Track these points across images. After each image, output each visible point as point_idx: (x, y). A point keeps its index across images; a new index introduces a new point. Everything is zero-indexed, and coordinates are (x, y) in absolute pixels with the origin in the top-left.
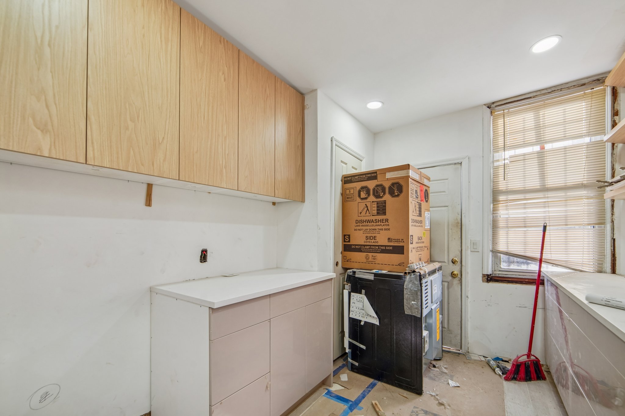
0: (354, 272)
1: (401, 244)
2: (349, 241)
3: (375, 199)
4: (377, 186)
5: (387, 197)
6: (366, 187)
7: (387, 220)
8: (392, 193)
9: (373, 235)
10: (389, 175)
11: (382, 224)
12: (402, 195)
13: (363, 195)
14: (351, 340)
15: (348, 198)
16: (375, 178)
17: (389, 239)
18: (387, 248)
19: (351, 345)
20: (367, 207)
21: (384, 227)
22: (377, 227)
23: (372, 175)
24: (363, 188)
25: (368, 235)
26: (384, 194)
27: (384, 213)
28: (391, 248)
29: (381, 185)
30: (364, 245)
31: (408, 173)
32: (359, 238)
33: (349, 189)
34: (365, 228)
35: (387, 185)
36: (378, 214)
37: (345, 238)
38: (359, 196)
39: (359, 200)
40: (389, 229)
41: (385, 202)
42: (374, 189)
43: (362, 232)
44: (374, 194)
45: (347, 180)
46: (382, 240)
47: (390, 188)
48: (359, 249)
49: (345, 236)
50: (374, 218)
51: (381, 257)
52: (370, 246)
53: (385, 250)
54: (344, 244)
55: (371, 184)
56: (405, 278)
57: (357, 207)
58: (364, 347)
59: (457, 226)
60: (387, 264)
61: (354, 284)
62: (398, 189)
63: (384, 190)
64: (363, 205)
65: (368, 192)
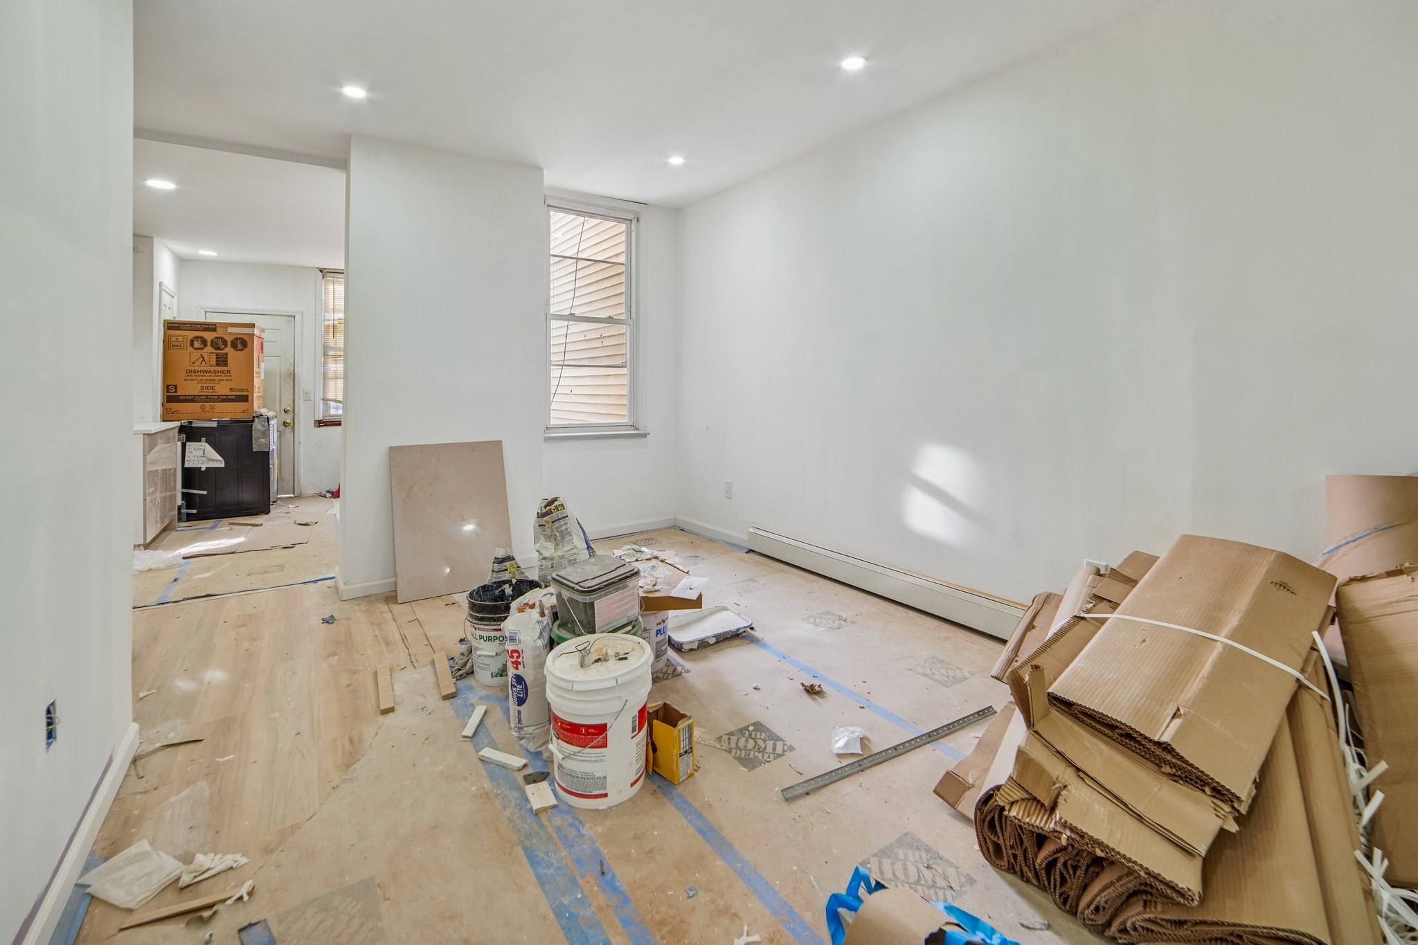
0: (191, 423)
1: (245, 393)
2: (176, 392)
3: (213, 351)
4: (216, 338)
5: (229, 350)
6: (201, 337)
7: (229, 372)
8: (234, 346)
9: (211, 385)
10: (230, 330)
11: (223, 375)
12: (246, 350)
13: (197, 344)
14: (185, 491)
15: (174, 346)
16: (215, 330)
17: (231, 389)
18: (228, 397)
19: (185, 496)
20: (203, 357)
21: (224, 378)
22: (216, 378)
23: (211, 327)
24: (197, 338)
25: (204, 385)
26: (226, 346)
27: (226, 365)
28: (234, 397)
29: (222, 338)
30: (199, 396)
31: (254, 331)
32: (189, 388)
33: (177, 337)
34: (200, 378)
35: (229, 339)
36: (218, 365)
37: (168, 389)
38: (192, 345)
39: (190, 349)
40: (231, 380)
41: (226, 354)
42: (212, 341)
43: (195, 382)
44: (212, 345)
45: (171, 326)
46: (223, 389)
47: (232, 342)
48: (191, 399)
49: (168, 386)
50: (212, 369)
51: (220, 406)
52: (208, 396)
53: (226, 399)
54: (167, 396)
55: (209, 336)
56: (253, 421)
57: (187, 357)
58: (205, 492)
59: (290, 377)
60: (229, 412)
61: (190, 433)
62: (242, 343)
63: (225, 343)
64: (196, 355)
65: (204, 342)
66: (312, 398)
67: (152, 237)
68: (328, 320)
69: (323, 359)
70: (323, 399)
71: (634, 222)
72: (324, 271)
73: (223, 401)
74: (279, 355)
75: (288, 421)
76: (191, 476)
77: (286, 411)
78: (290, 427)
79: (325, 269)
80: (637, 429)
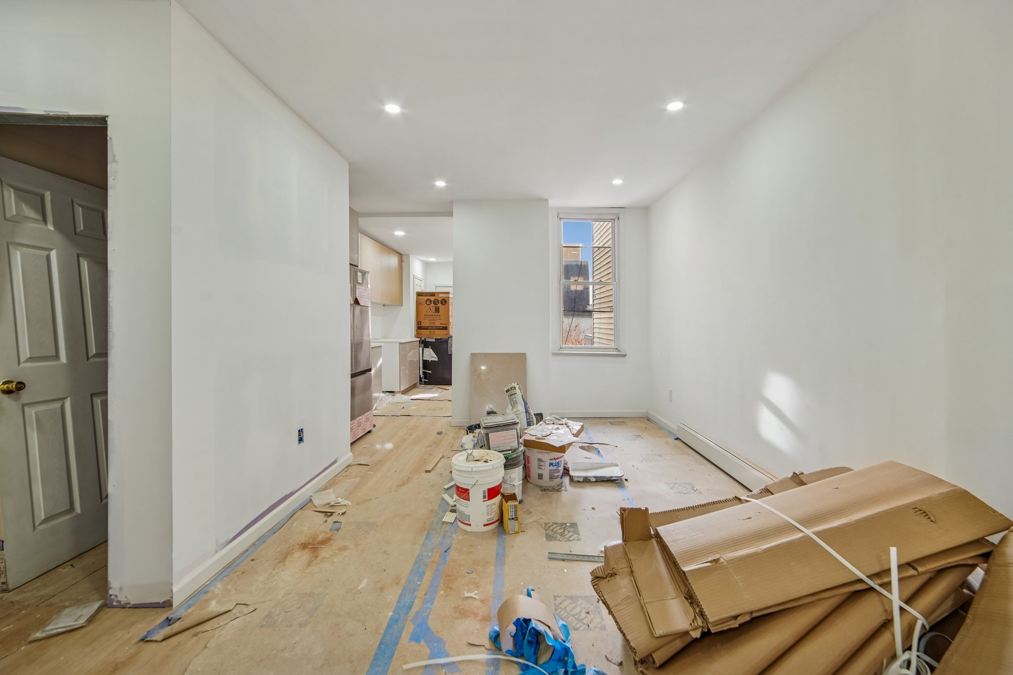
0: (425, 339)
1: (446, 326)
2: (420, 324)
3: (434, 305)
4: (435, 299)
5: (440, 305)
6: (429, 299)
7: (440, 315)
8: (442, 303)
9: (433, 322)
10: (441, 295)
12: (446, 305)
13: (428, 303)
14: (424, 370)
15: (419, 303)
16: (434, 296)
17: (441, 323)
19: (424, 373)
20: (430, 308)
21: (438, 318)
22: (435, 318)
23: (433, 294)
24: (428, 299)
25: (431, 322)
26: (439, 303)
27: (439, 312)
28: (442, 327)
29: (437, 299)
30: (429, 326)
31: (449, 295)
32: (425, 323)
33: (421, 299)
34: (429, 318)
35: (440, 300)
36: (436, 312)
38: (426, 303)
39: (426, 305)
40: (441, 319)
41: (439, 307)
42: (433, 301)
43: (427, 320)
44: (434, 303)
45: (419, 294)
46: (437, 324)
48: (426, 328)
49: (418, 322)
50: (434, 314)
51: (436, 332)
52: (432, 326)
53: (439, 328)
54: (418, 326)
55: (432, 298)
56: (448, 339)
57: (425, 308)
58: (431, 372)
60: (440, 334)
61: (425, 344)
62: (445, 302)
63: (438, 301)
64: (428, 307)
65: (431, 301)
67: (409, 255)
71: (616, 220)
73: (438, 329)
76: (426, 364)
80: (619, 351)
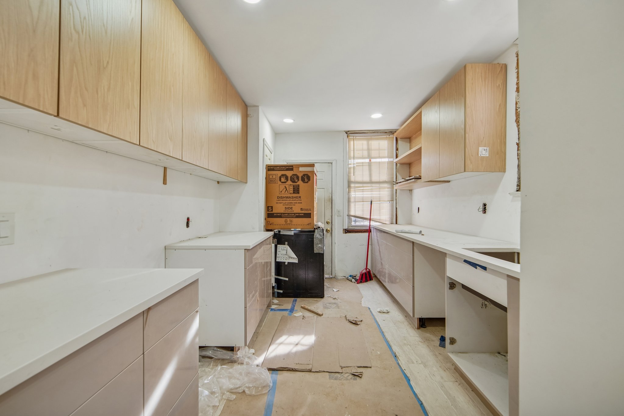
0: (280, 232)
1: (309, 212)
2: (272, 211)
3: (292, 183)
4: (293, 175)
5: (300, 183)
6: (285, 175)
7: (300, 197)
8: (303, 180)
9: (290, 206)
10: (301, 169)
11: (297, 199)
12: (310, 182)
13: (283, 180)
14: (277, 277)
15: (271, 181)
16: (292, 170)
17: (301, 209)
18: (300, 215)
19: (277, 281)
20: (286, 188)
21: (298, 202)
22: (293, 202)
23: (290, 168)
24: (283, 175)
25: (287, 206)
26: (298, 180)
27: (298, 193)
28: (303, 214)
29: (296, 175)
30: (284, 213)
31: (314, 169)
32: (279, 208)
33: (272, 175)
34: (284, 202)
35: (300, 175)
36: (294, 193)
37: (268, 209)
38: (280, 180)
39: (279, 183)
40: (301, 203)
41: (299, 185)
42: (291, 177)
43: (282, 204)
44: (291, 180)
45: (270, 168)
46: (297, 209)
47: (302, 177)
48: (280, 216)
49: (268, 207)
50: (291, 195)
51: (296, 221)
52: (288, 213)
53: (298, 216)
54: (268, 213)
55: (289, 174)
56: (314, 231)
57: (278, 188)
58: (287, 279)
59: (330, 201)
60: (301, 225)
61: (279, 239)
62: (308, 178)
63: (298, 178)
64: (282, 187)
65: (287, 178)
66: (342, 215)
67: (258, 106)
68: (350, 164)
69: (348, 189)
70: (348, 215)
72: (348, 133)
74: (324, 188)
75: (329, 229)
76: (279, 266)
77: (327, 223)
78: (330, 233)
79: (348, 131)
